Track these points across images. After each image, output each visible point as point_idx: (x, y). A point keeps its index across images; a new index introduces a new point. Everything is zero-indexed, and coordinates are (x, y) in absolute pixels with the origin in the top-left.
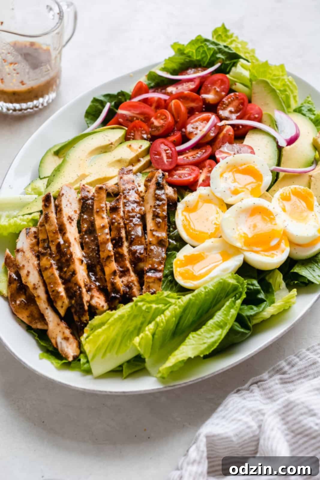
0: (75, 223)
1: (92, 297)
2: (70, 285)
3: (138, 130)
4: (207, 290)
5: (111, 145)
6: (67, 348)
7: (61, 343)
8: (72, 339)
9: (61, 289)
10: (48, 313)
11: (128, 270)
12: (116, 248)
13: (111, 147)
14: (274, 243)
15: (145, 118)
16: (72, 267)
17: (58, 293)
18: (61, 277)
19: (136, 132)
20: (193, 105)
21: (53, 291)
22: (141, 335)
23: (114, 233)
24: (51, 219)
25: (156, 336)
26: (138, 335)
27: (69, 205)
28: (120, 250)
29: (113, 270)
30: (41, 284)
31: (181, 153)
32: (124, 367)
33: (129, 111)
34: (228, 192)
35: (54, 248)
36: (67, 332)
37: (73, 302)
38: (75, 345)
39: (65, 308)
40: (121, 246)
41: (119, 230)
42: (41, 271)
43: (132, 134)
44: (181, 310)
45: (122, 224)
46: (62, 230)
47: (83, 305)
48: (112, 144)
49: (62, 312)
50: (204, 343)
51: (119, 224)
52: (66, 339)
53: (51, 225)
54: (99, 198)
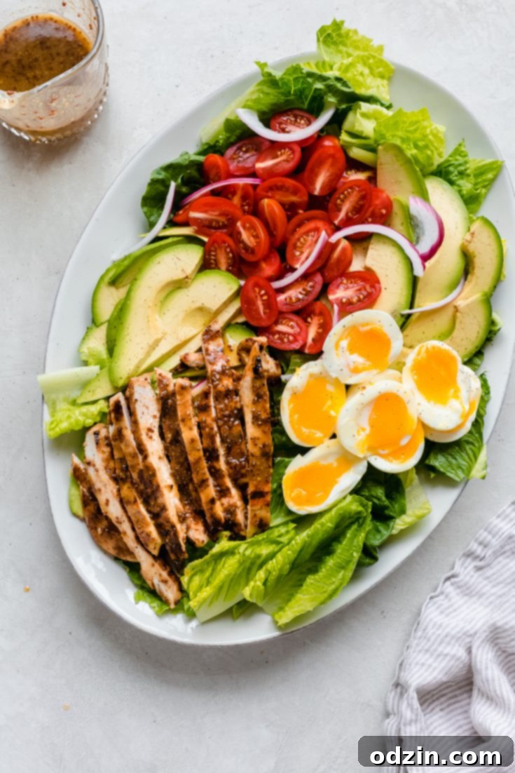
0: (156, 435)
1: (188, 528)
2: (161, 520)
3: (220, 248)
4: (324, 528)
5: (187, 280)
6: (166, 591)
7: (158, 585)
8: (171, 582)
9: (152, 529)
10: (139, 552)
11: (228, 489)
12: (211, 462)
13: (187, 282)
14: (404, 442)
15: (228, 220)
16: (160, 501)
17: (148, 535)
18: (149, 512)
19: (218, 251)
20: (294, 199)
21: (142, 532)
22: (252, 584)
23: (206, 442)
24: (127, 438)
25: (269, 584)
26: (247, 584)
27: (146, 411)
28: (216, 464)
29: (210, 497)
30: (124, 518)
31: (282, 290)
32: (234, 610)
33: (205, 212)
34: (346, 371)
35: (135, 476)
36: (165, 574)
37: (167, 540)
38: (175, 587)
39: (158, 547)
40: (217, 458)
41: (212, 438)
42: (123, 502)
43: (213, 253)
44: (295, 555)
45: (216, 429)
46: (141, 448)
47: (179, 545)
48: (187, 277)
49: (156, 553)
50: (325, 592)
51: (212, 429)
52: (165, 582)
53: (127, 445)
54: (183, 401)
